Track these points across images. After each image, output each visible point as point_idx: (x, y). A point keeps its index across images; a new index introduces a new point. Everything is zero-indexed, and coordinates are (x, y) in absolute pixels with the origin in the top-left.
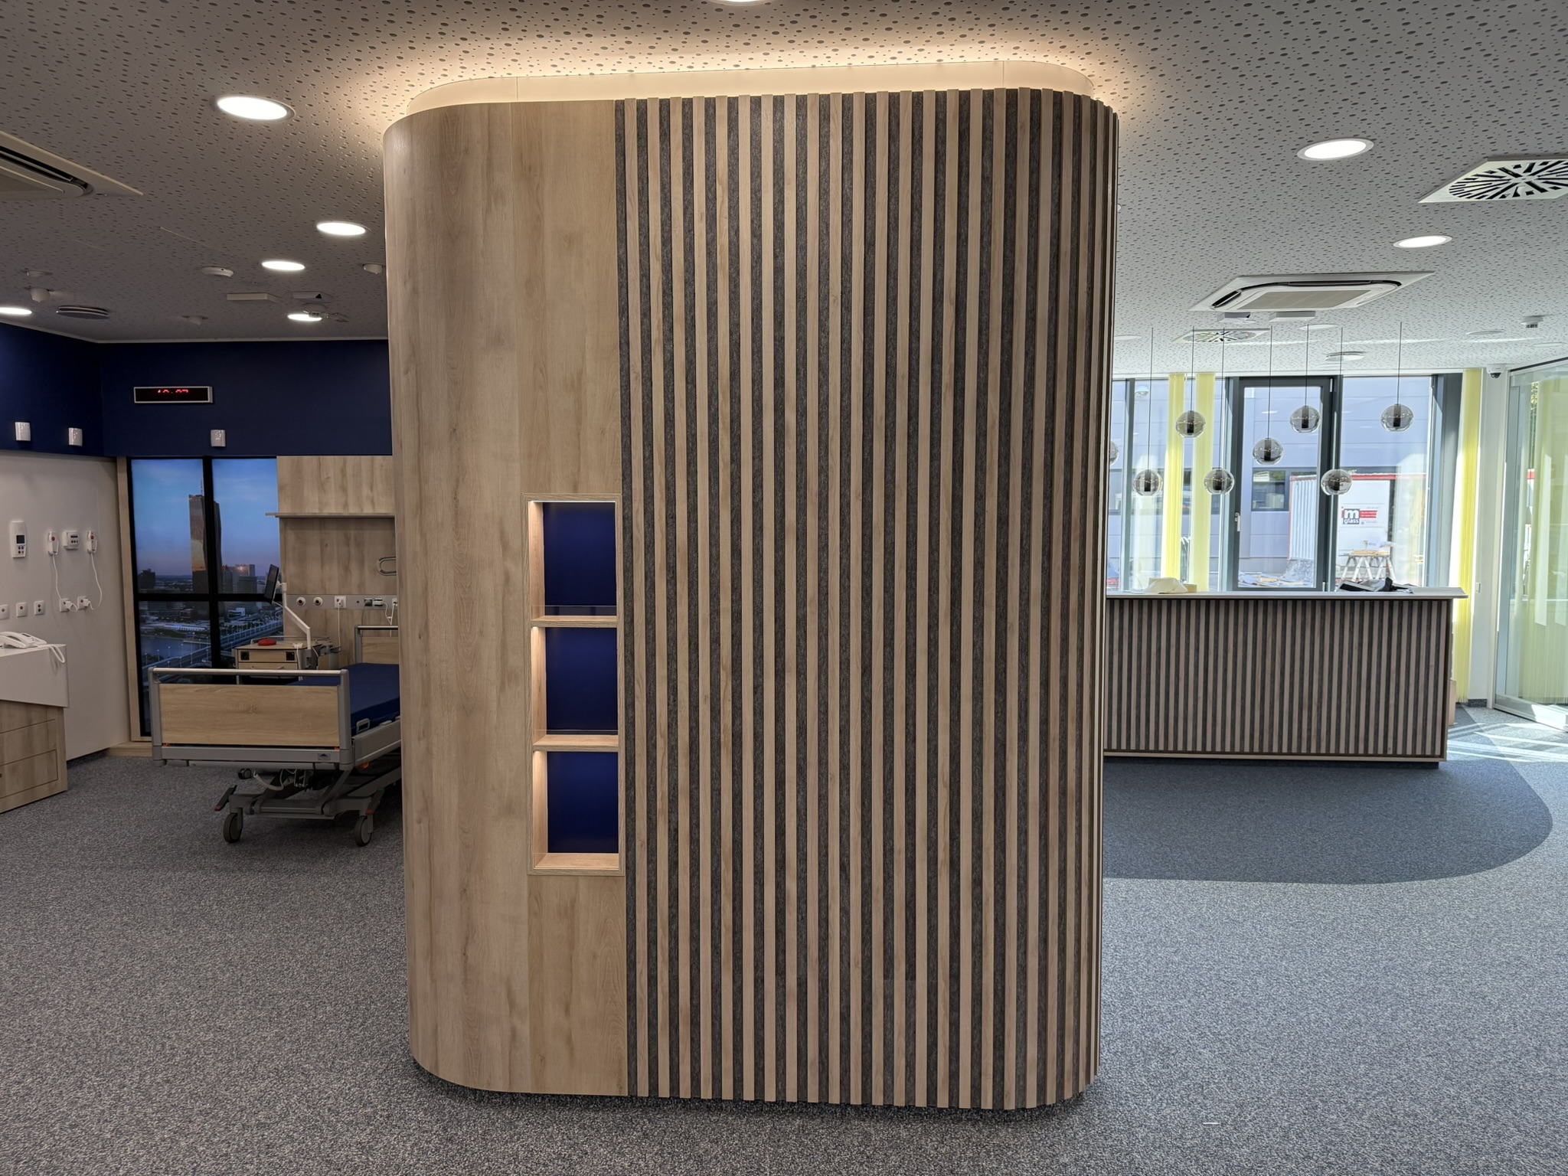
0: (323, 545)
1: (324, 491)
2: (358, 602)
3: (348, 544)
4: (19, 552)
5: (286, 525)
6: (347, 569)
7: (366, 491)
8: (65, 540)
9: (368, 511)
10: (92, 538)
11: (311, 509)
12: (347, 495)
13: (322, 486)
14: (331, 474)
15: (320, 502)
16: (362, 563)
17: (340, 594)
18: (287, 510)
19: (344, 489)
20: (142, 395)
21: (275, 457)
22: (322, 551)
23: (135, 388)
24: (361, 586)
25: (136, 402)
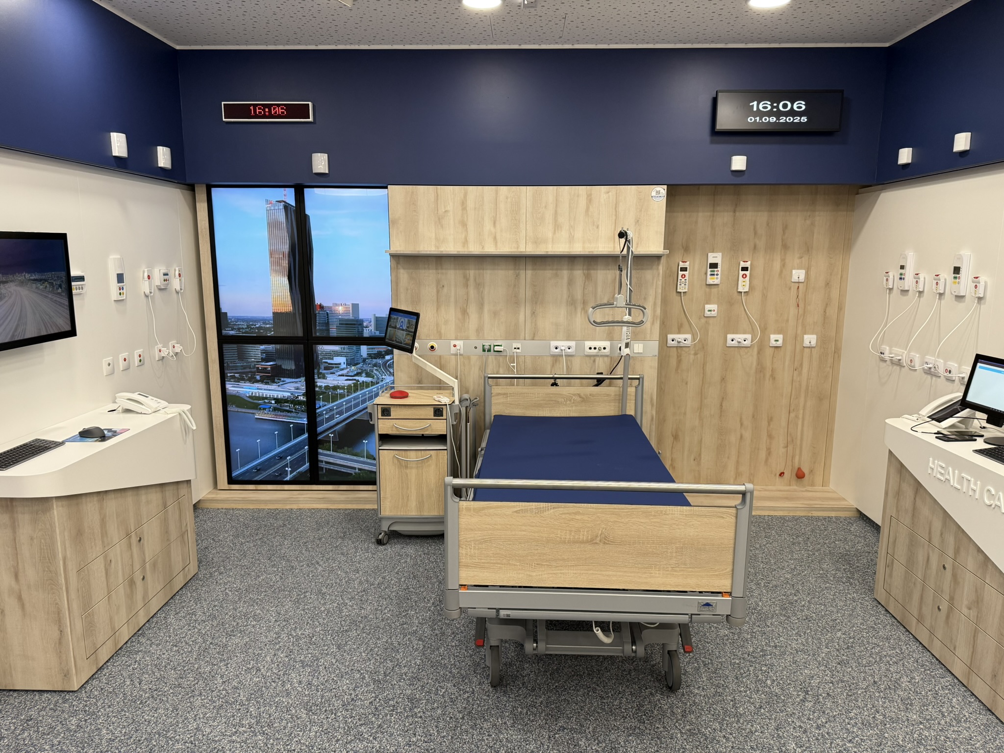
0: (440, 286)
1: (442, 226)
2: (476, 348)
3: (466, 285)
4: (120, 294)
5: (398, 263)
6: (464, 312)
7: (488, 226)
8: (158, 279)
9: (490, 249)
10: (180, 275)
11: (428, 247)
12: (467, 231)
13: (439, 220)
14: (450, 207)
15: (437, 239)
16: (481, 306)
17: (456, 339)
18: (400, 247)
19: (464, 224)
20: (232, 111)
21: (386, 188)
22: (438, 292)
23: (223, 103)
24: (479, 331)
25: (224, 120)
